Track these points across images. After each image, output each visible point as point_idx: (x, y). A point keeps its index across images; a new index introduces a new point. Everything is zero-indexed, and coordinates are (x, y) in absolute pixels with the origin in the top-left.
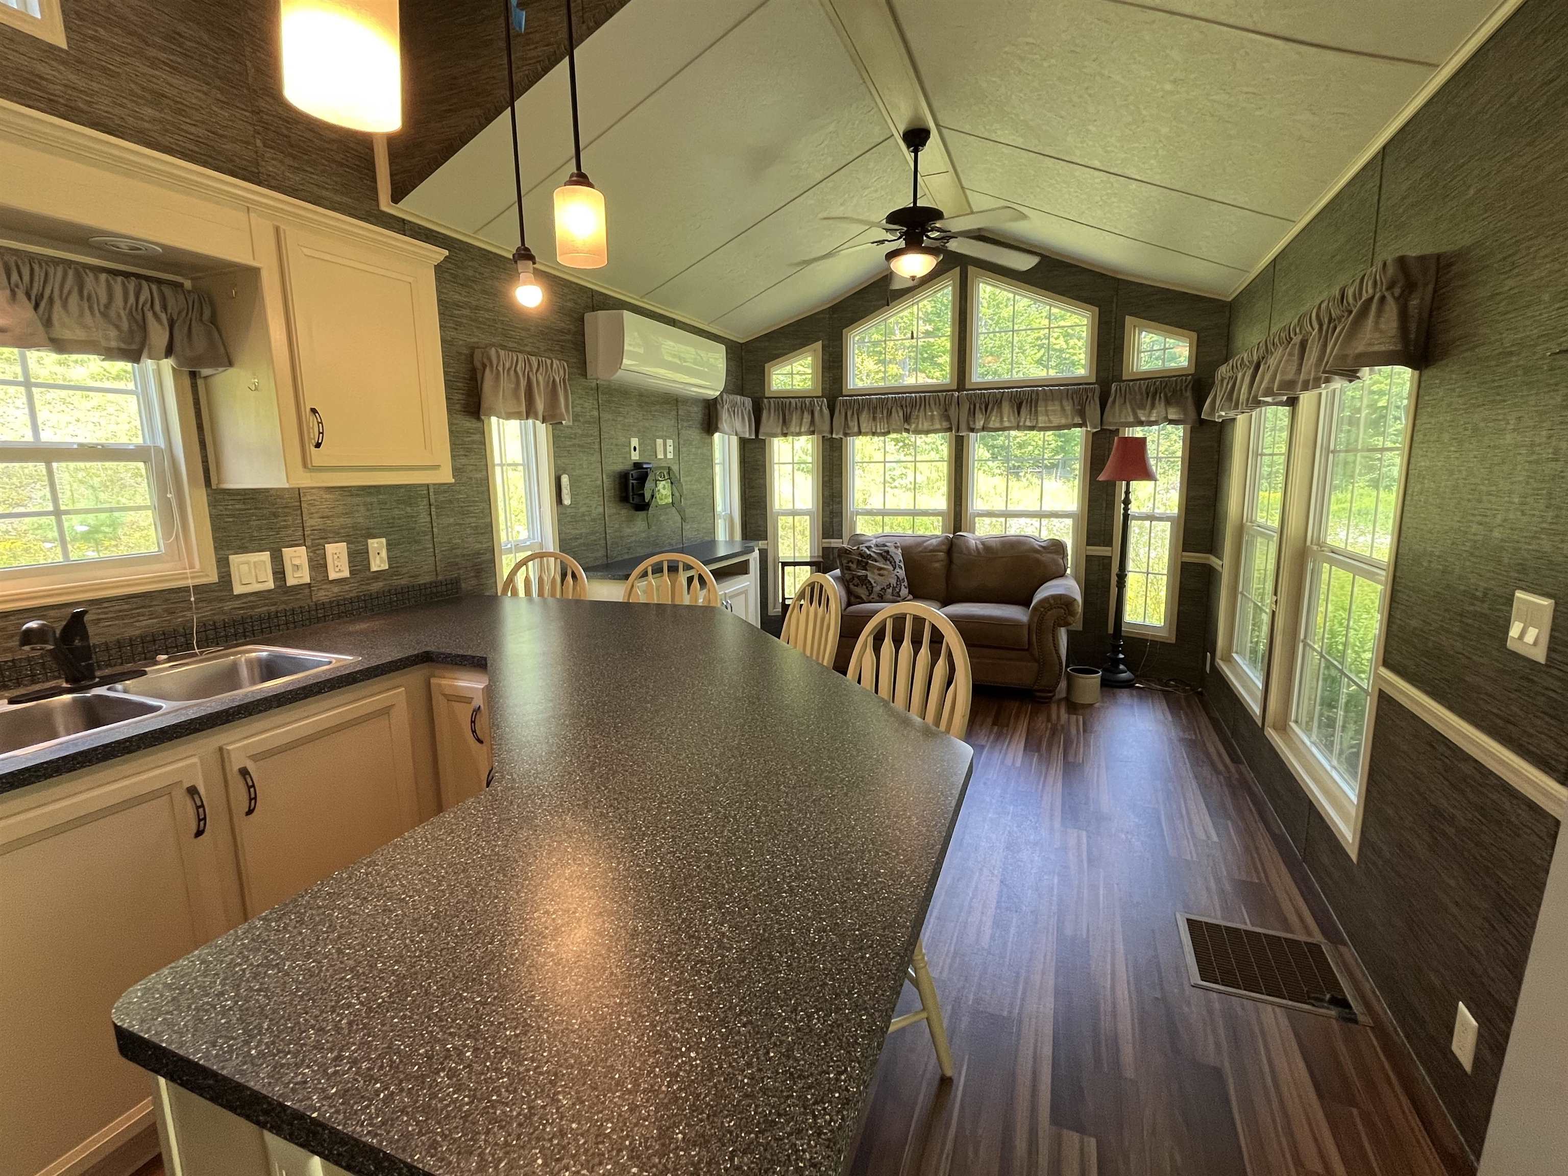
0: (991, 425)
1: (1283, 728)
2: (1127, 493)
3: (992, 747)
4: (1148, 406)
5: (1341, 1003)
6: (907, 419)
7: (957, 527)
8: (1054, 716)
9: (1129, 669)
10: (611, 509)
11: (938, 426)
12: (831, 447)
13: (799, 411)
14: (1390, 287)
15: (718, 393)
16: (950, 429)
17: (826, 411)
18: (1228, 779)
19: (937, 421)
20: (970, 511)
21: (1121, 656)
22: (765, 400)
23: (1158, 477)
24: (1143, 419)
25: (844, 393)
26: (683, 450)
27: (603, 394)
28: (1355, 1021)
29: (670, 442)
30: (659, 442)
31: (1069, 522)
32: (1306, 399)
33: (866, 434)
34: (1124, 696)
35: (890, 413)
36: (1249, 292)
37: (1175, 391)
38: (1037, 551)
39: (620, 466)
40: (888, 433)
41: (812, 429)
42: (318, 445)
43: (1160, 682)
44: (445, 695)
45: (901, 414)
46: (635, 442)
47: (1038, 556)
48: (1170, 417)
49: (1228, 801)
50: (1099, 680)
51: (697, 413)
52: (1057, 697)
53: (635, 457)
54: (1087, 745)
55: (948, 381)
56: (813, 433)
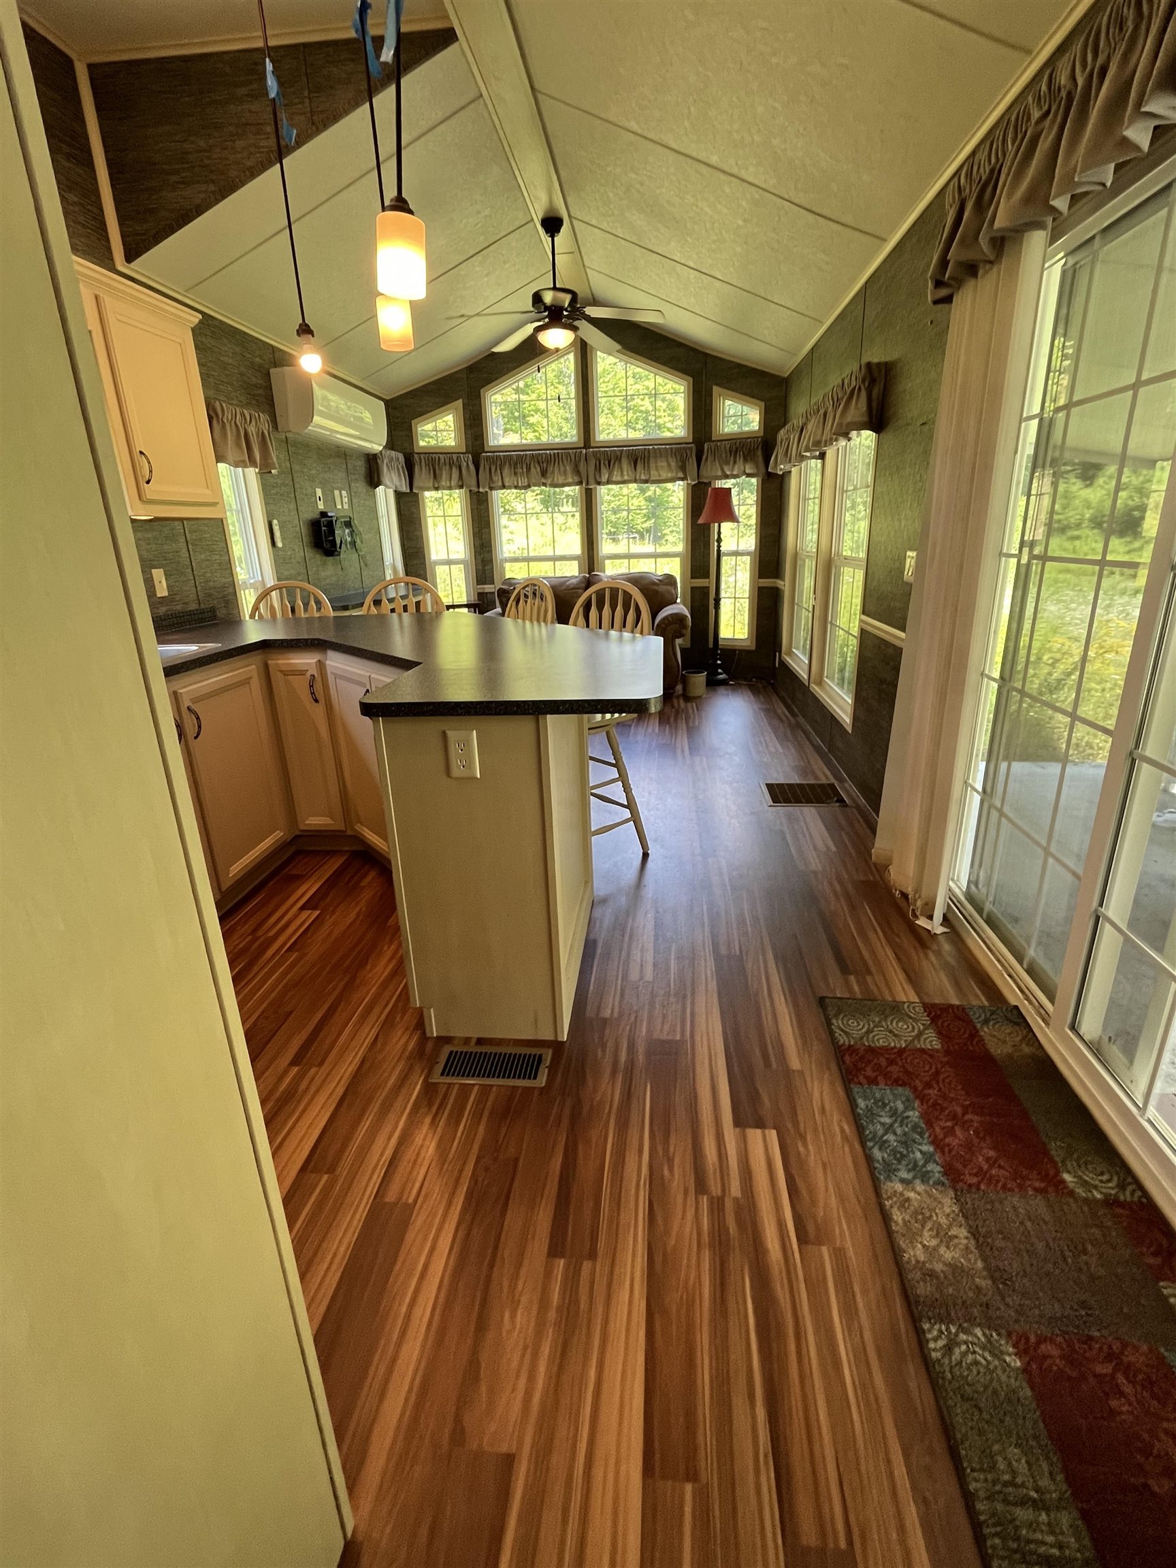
0: (614, 479)
1: (820, 683)
2: (719, 533)
3: (637, 725)
4: (732, 462)
5: (841, 801)
6: (544, 473)
7: (591, 569)
8: (676, 704)
9: (725, 672)
10: (310, 553)
11: (570, 480)
12: (478, 500)
13: (448, 467)
14: (863, 381)
15: (381, 448)
16: (580, 483)
17: (472, 467)
18: (790, 724)
19: (569, 475)
20: (600, 554)
21: (719, 662)
22: (416, 456)
23: (740, 520)
24: (728, 473)
25: (486, 449)
26: (355, 501)
27: (292, 446)
28: (847, 806)
29: (344, 493)
30: (337, 493)
31: (677, 561)
32: (830, 453)
33: (509, 488)
34: (722, 690)
35: (529, 469)
36: (798, 371)
37: (750, 451)
38: (654, 584)
39: (309, 514)
40: (529, 486)
41: (460, 483)
42: (148, 482)
43: (746, 679)
44: (281, 671)
45: (538, 470)
46: (319, 492)
47: (656, 587)
48: (747, 471)
49: (789, 734)
50: (705, 678)
51: (360, 465)
52: (676, 694)
53: (321, 506)
54: (700, 717)
55: (575, 439)
56: (461, 487)
